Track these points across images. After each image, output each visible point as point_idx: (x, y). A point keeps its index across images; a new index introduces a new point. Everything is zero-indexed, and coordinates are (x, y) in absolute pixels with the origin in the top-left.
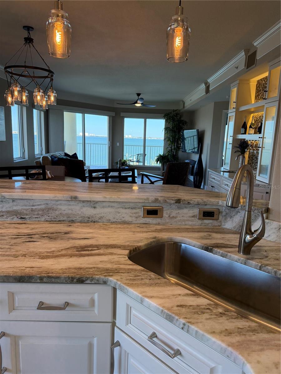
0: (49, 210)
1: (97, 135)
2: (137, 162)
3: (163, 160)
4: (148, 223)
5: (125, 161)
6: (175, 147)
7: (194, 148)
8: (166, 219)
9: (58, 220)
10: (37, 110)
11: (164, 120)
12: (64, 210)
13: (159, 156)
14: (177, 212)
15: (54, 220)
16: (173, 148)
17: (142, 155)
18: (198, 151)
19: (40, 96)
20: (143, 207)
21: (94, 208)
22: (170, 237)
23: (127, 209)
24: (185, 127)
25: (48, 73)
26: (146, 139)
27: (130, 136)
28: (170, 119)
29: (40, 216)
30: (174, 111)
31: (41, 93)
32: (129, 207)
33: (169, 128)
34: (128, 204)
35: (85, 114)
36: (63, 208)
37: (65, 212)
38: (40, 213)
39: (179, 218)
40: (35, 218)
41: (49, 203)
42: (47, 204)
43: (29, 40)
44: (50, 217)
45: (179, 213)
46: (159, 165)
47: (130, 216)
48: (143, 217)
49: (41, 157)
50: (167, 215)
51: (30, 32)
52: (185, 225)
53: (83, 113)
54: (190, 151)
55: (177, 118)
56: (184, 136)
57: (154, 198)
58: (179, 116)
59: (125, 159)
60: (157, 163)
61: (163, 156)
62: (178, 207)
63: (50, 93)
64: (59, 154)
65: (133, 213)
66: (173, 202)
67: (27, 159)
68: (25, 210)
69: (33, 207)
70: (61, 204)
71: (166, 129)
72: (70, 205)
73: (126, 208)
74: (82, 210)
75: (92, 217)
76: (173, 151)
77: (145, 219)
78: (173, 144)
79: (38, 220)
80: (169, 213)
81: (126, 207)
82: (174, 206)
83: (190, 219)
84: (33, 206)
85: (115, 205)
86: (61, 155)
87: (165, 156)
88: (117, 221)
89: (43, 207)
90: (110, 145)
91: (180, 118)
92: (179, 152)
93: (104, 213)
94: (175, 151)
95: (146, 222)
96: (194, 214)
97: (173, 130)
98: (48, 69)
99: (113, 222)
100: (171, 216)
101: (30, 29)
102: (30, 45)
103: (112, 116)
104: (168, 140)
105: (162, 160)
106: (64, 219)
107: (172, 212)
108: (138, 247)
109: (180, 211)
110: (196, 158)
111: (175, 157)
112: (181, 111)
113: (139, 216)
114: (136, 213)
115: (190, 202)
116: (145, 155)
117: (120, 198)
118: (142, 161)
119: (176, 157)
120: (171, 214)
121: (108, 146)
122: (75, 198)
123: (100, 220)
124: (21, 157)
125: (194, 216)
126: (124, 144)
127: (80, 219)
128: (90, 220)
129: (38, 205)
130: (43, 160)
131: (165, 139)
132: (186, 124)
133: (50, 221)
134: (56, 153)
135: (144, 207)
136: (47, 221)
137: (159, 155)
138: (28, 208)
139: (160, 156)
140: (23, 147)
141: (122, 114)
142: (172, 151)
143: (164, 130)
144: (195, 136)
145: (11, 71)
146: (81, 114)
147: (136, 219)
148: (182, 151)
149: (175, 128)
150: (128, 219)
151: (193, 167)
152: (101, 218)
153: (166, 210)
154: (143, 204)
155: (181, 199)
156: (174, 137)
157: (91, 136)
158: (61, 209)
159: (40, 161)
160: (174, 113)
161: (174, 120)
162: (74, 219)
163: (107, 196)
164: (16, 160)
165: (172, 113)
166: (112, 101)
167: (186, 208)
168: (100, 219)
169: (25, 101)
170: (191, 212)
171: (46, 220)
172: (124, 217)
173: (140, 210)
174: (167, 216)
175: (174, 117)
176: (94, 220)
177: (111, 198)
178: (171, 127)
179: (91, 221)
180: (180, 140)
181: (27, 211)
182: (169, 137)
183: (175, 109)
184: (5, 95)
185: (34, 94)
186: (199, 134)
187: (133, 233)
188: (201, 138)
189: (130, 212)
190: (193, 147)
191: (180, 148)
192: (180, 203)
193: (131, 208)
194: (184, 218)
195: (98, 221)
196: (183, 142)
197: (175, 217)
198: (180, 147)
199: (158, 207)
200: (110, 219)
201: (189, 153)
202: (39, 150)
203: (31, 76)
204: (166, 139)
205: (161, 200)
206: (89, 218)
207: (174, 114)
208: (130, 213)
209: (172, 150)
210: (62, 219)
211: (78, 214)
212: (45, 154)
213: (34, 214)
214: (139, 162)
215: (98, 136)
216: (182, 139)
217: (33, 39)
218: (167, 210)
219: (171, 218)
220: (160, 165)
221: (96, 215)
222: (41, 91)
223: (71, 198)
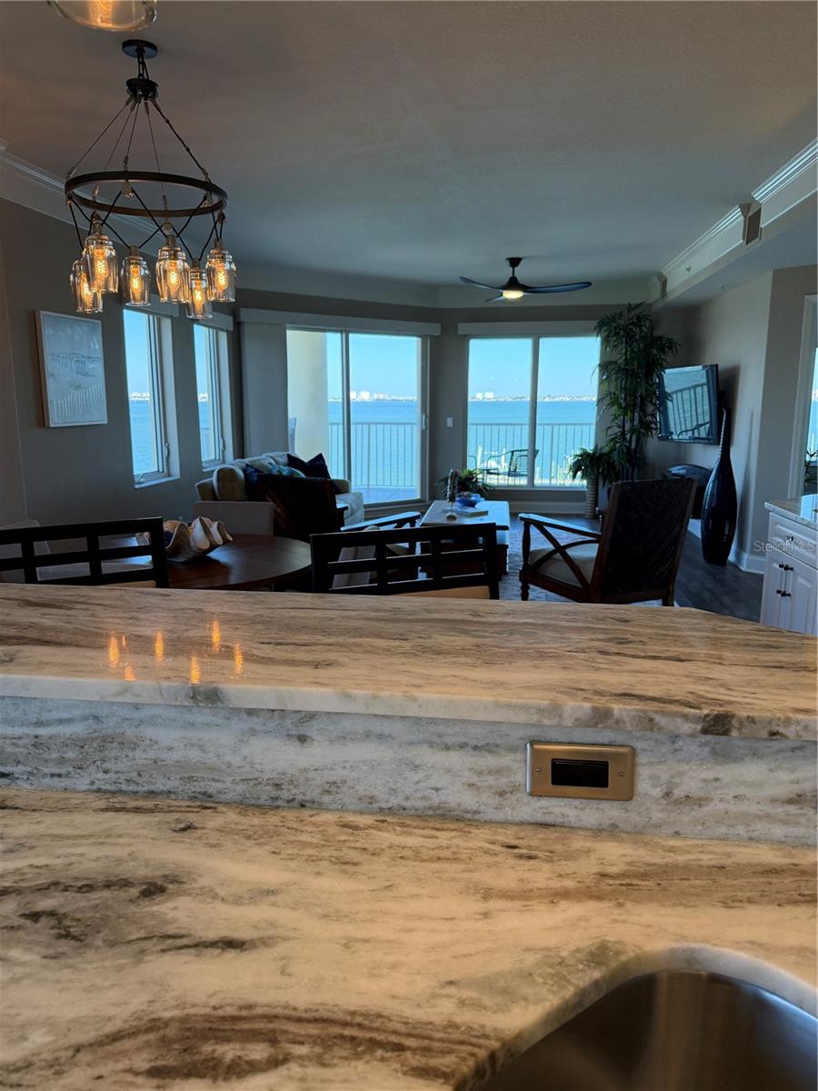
0: (107, 745)
1: (394, 398)
2: (509, 475)
3: (595, 468)
4: (560, 820)
5: (470, 473)
6: (636, 423)
7: (699, 426)
8: (648, 809)
9: (146, 789)
10: (207, 329)
11: (599, 339)
12: (170, 749)
13: (581, 455)
14: (711, 775)
15: (131, 788)
16: (628, 427)
17: (526, 453)
18: (715, 437)
19: (177, 271)
20: (532, 743)
21: (297, 742)
22: (686, 945)
23: (451, 753)
24: (668, 359)
25: (204, 192)
26: (538, 400)
27: (490, 395)
28: (618, 333)
29: (71, 769)
30: (630, 308)
31: (180, 264)
32: (461, 740)
33: (613, 362)
34: (458, 730)
35: (351, 335)
36: (165, 736)
37: (176, 755)
38: (70, 755)
39: (720, 806)
40: (53, 775)
41: (106, 712)
42: (96, 718)
43: (142, 89)
44: (112, 776)
45: (716, 780)
46: (580, 483)
47: (469, 785)
48: (531, 794)
49: (213, 471)
50: (655, 786)
51: (145, 60)
52: (751, 839)
53: (345, 331)
54: (685, 436)
55: (641, 331)
56: (664, 387)
57: (587, 705)
58: (647, 323)
59: (470, 467)
60: (574, 477)
61: (594, 453)
62: (713, 749)
63: (213, 263)
64: (269, 459)
65: (480, 773)
66: (687, 727)
67: (179, 477)
68: (8, 741)
69: (42, 731)
70: (152, 721)
71: (604, 366)
72: (193, 725)
73: (447, 748)
74: (246, 751)
75: (291, 782)
76: (628, 436)
77: (544, 802)
78: (629, 413)
79: (63, 785)
80: (664, 777)
81: (449, 740)
82: (692, 747)
83: (779, 810)
84: (40, 724)
85: (397, 728)
86: (276, 461)
87: (601, 455)
88: (405, 804)
89: (79, 729)
90: (424, 427)
91: (652, 329)
92: (650, 439)
93: (348, 765)
94: (634, 437)
95: (549, 819)
96: (796, 789)
97: (627, 370)
98: (203, 178)
99: (390, 809)
100: (678, 793)
101: (145, 48)
102: (146, 104)
103: (431, 336)
104: (612, 404)
105: (592, 469)
106: (169, 785)
107: (681, 774)
108: (503, 1045)
109: (727, 772)
110: (709, 458)
111: (635, 457)
112: (653, 310)
113: (515, 789)
114: (498, 772)
115: (782, 730)
116: (535, 453)
117: (415, 699)
118: (526, 473)
119: (638, 456)
120: (677, 785)
121: (420, 428)
122: (210, 696)
123: (326, 799)
124: (161, 470)
125: (799, 796)
126: (469, 421)
127: (240, 788)
128: (285, 795)
129: (60, 722)
130: (218, 480)
131: (600, 401)
132: (670, 348)
133: (113, 793)
134: (263, 456)
135: (536, 747)
136: (99, 790)
137: (579, 452)
138: (18, 731)
139: (585, 455)
140: (166, 441)
141: (463, 328)
142: (625, 439)
143: (597, 371)
144: (702, 385)
145: (90, 198)
146: (339, 335)
147: (498, 800)
148: (659, 438)
149: (636, 363)
150: (457, 796)
151: (702, 489)
152: (332, 787)
153: (651, 763)
154: (533, 732)
155: (733, 716)
156: (630, 392)
157: (378, 400)
158: (156, 743)
159: (211, 483)
160: (632, 313)
161: (629, 338)
162: (213, 787)
163: (356, 691)
164: (142, 480)
165: (626, 313)
166: (433, 288)
167: (755, 754)
168: (328, 792)
169: (138, 296)
170: (784, 776)
171: (95, 787)
172: (437, 790)
173: (519, 756)
174: (657, 792)
175: (631, 327)
176: (300, 797)
177: (375, 697)
178: (621, 360)
179: (288, 802)
180: (651, 402)
181: (17, 746)
182: (615, 394)
183: (635, 301)
184: (72, 276)
185: (158, 265)
186: (720, 378)
187: (482, 906)
188: (723, 391)
189: (469, 766)
190: (695, 424)
191: (653, 426)
192: (726, 733)
193: (475, 748)
194: (743, 807)
195: (320, 804)
196: (661, 409)
197: (700, 802)
198: (651, 422)
199: (610, 745)
200: (376, 793)
201: (679, 443)
202: (214, 449)
203: (148, 211)
204: (607, 399)
205: (626, 719)
206: (277, 785)
207: (629, 320)
208: (470, 769)
209: (623, 433)
210: (160, 784)
211: (229, 765)
212: (235, 459)
213: (46, 761)
214: (515, 476)
215: (397, 398)
216: (658, 398)
217: (157, 85)
218: (660, 763)
219: (677, 802)
220: (585, 482)
221: (311, 774)
222: (182, 255)
223: (193, 697)
